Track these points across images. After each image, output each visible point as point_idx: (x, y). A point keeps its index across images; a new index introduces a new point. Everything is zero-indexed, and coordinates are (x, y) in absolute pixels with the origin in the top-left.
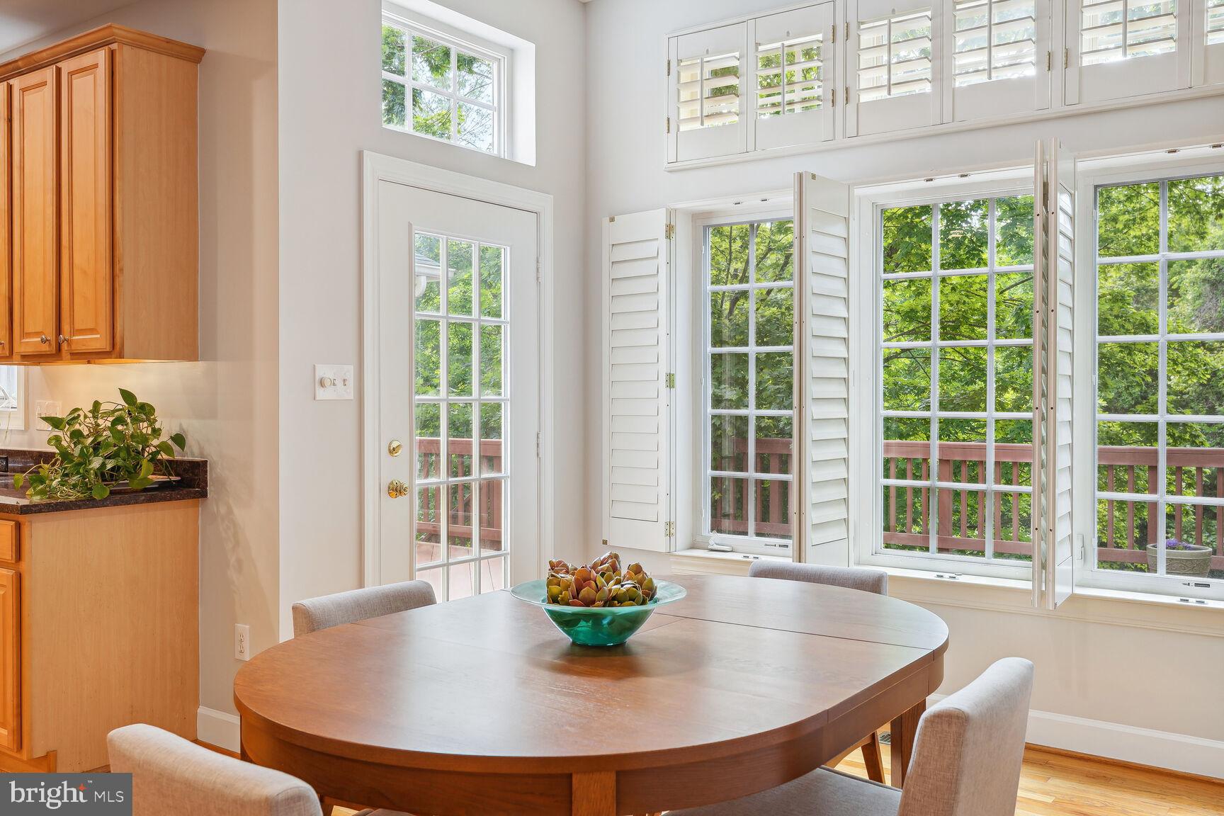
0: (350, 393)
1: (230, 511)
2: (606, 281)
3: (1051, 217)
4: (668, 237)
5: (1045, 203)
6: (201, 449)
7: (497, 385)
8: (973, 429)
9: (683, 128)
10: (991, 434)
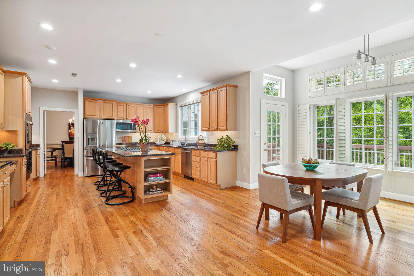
0: (259, 135)
1: (242, 152)
2: (297, 117)
3: (387, 105)
4: (309, 109)
5: (386, 102)
6: (237, 143)
7: (279, 134)
8: (370, 142)
9: (312, 91)
10: (375, 143)
